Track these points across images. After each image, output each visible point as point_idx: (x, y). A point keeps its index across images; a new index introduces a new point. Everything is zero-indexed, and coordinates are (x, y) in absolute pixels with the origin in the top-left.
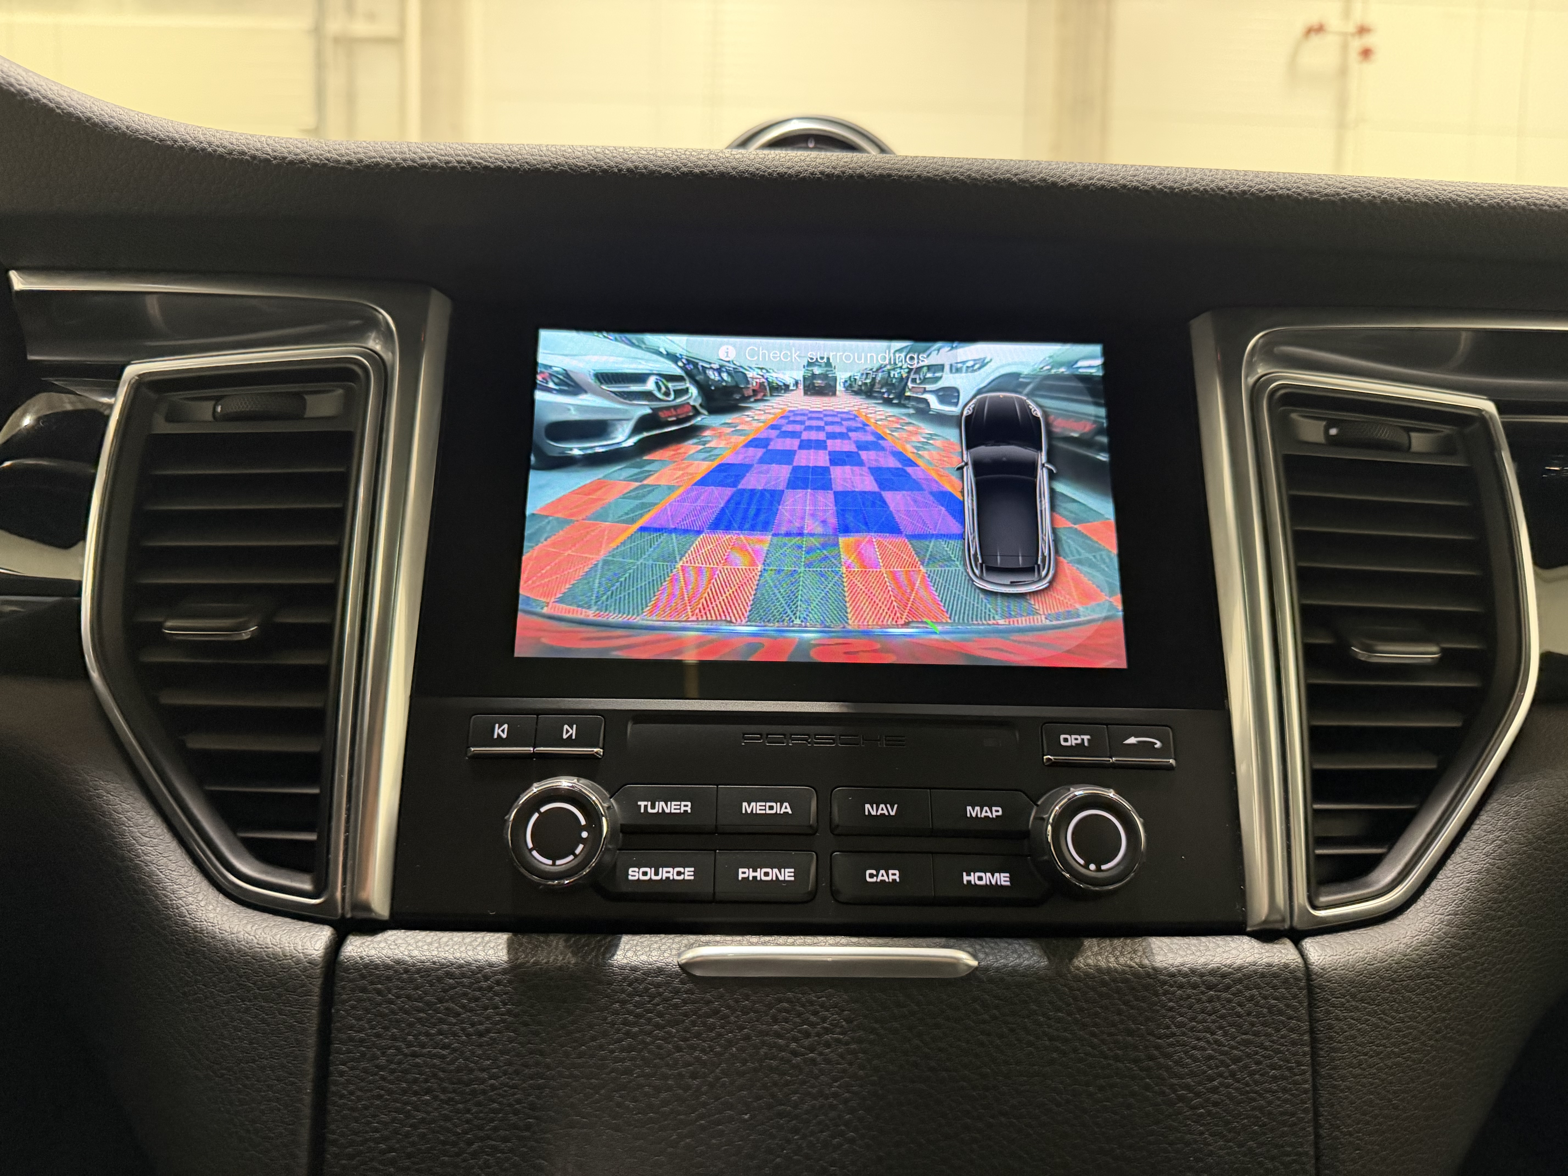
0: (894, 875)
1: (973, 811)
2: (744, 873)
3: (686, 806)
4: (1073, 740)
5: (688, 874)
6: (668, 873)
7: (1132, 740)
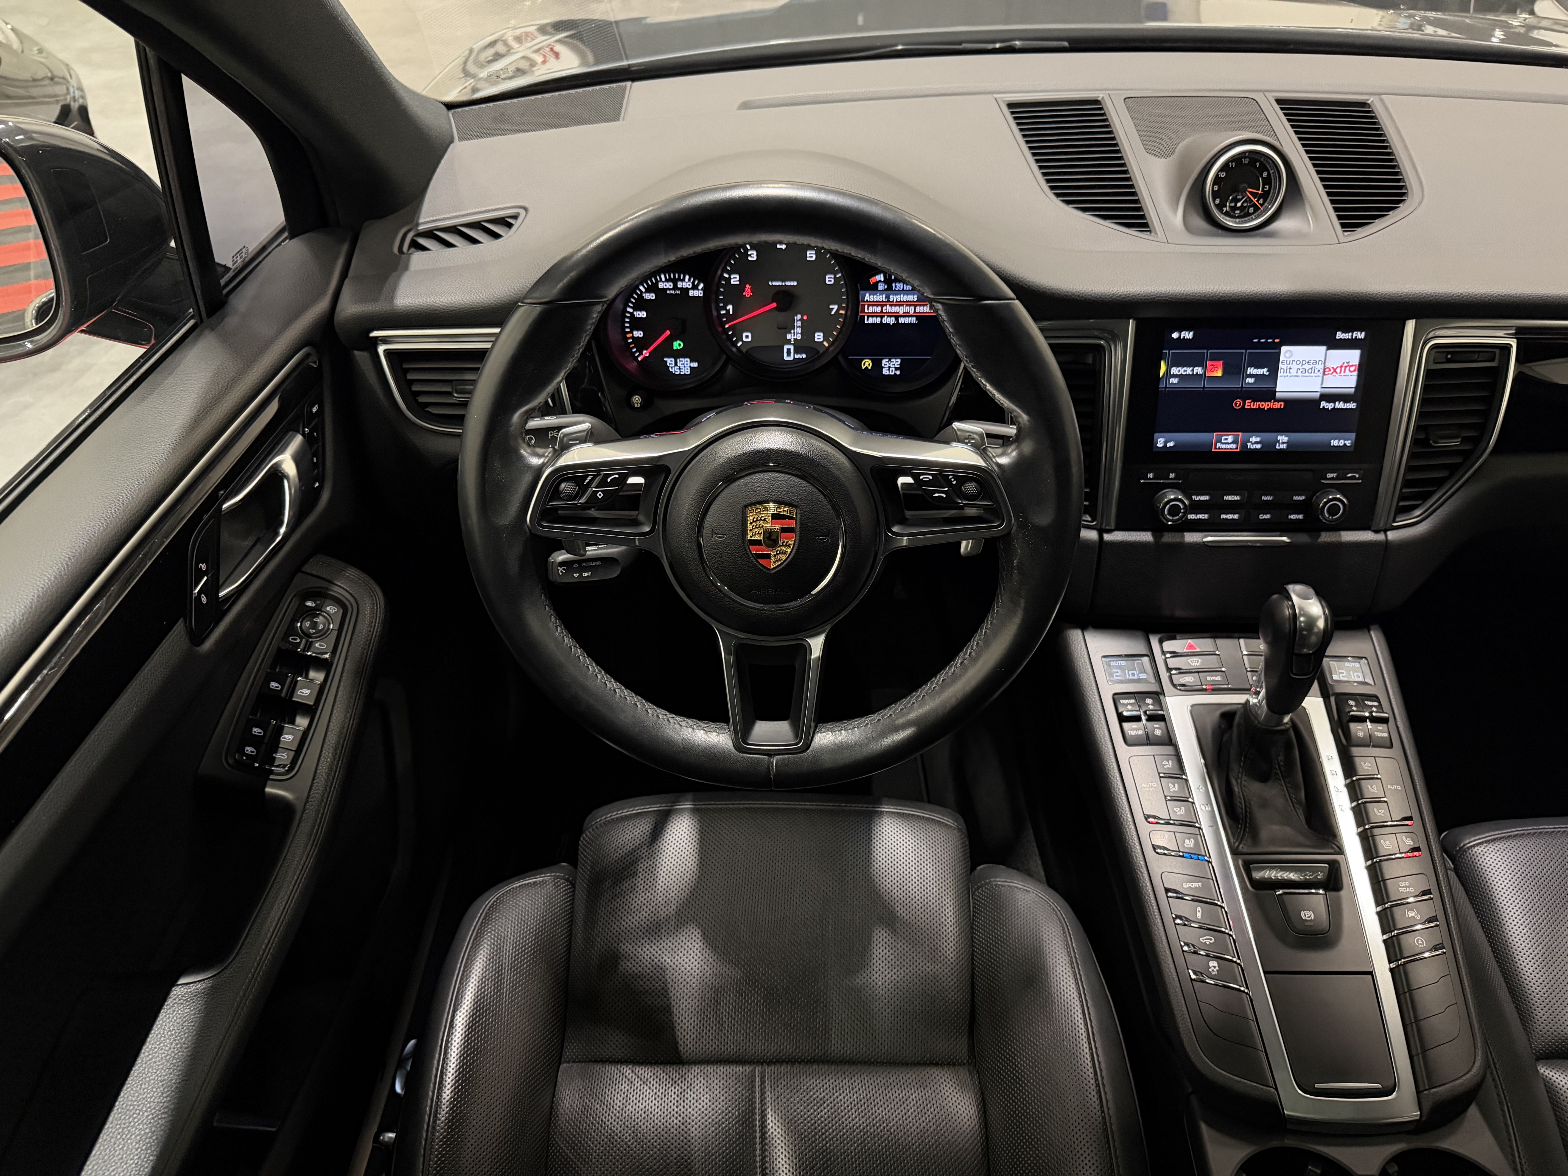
0: (1268, 516)
1: (1296, 498)
2: (1223, 516)
3: (1207, 498)
4: (1330, 475)
5: (1206, 516)
6: (1200, 516)
7: (1349, 475)
